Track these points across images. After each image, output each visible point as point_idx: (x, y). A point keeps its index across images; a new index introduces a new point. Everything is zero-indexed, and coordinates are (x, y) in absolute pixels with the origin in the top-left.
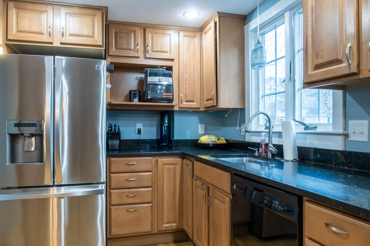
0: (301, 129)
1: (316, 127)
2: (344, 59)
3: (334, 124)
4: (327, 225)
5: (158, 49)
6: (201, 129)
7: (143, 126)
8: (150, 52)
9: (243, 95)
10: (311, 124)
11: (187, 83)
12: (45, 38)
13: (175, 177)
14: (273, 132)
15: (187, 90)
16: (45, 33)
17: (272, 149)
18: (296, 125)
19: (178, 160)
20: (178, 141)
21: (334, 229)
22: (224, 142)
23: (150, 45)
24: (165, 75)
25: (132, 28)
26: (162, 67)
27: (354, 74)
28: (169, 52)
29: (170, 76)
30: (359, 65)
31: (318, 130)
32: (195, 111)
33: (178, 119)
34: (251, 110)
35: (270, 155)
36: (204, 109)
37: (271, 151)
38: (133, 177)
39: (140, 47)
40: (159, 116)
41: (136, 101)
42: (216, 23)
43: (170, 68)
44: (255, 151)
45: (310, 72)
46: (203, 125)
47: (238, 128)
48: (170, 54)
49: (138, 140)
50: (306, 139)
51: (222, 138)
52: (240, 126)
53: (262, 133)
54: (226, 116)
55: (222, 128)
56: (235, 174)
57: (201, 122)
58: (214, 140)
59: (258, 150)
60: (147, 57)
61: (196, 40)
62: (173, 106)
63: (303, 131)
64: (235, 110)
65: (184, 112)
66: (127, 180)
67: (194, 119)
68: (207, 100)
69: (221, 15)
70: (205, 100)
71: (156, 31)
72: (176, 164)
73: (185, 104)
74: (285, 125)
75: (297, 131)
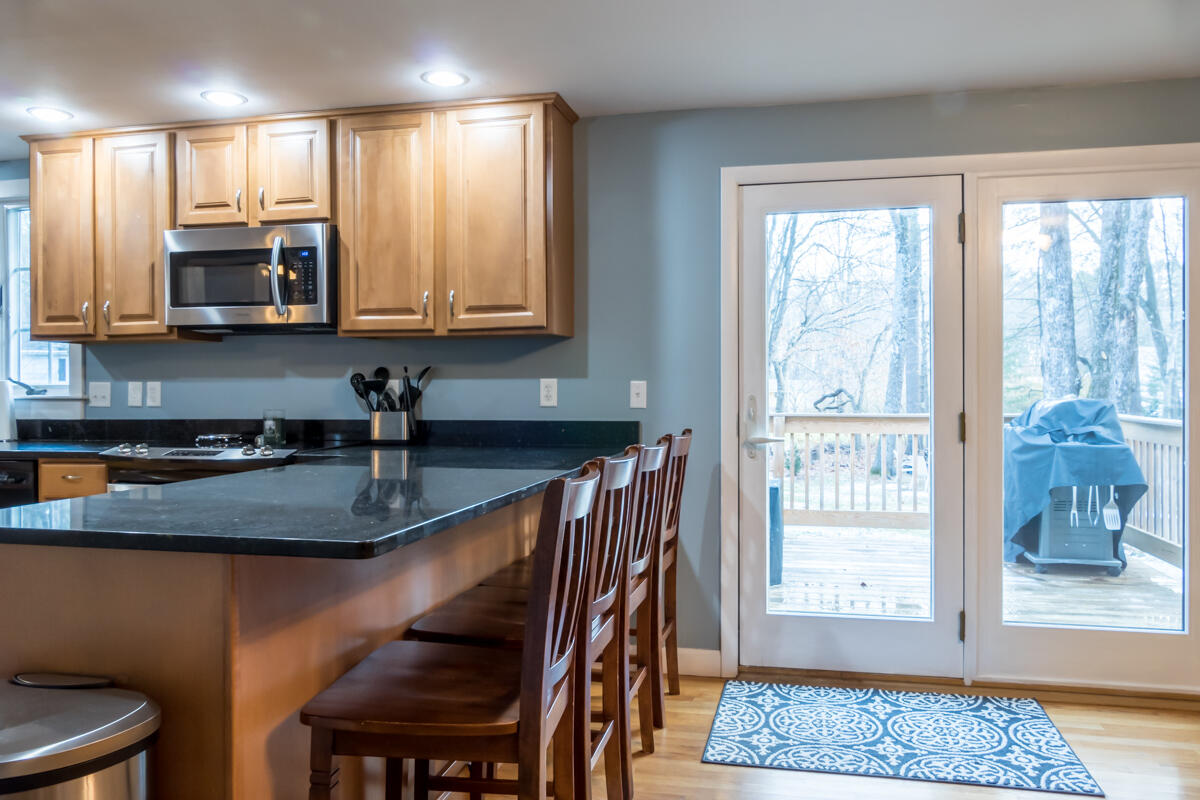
0: (23, 394)
1: (45, 391)
2: (81, 319)
3: (71, 387)
4: (64, 477)
10: (37, 387)
18: (14, 388)
21: (70, 477)
27: (90, 335)
30: (95, 326)
31: (49, 395)
45: (42, 324)
50: (29, 408)
63: (26, 396)
75: (16, 397)
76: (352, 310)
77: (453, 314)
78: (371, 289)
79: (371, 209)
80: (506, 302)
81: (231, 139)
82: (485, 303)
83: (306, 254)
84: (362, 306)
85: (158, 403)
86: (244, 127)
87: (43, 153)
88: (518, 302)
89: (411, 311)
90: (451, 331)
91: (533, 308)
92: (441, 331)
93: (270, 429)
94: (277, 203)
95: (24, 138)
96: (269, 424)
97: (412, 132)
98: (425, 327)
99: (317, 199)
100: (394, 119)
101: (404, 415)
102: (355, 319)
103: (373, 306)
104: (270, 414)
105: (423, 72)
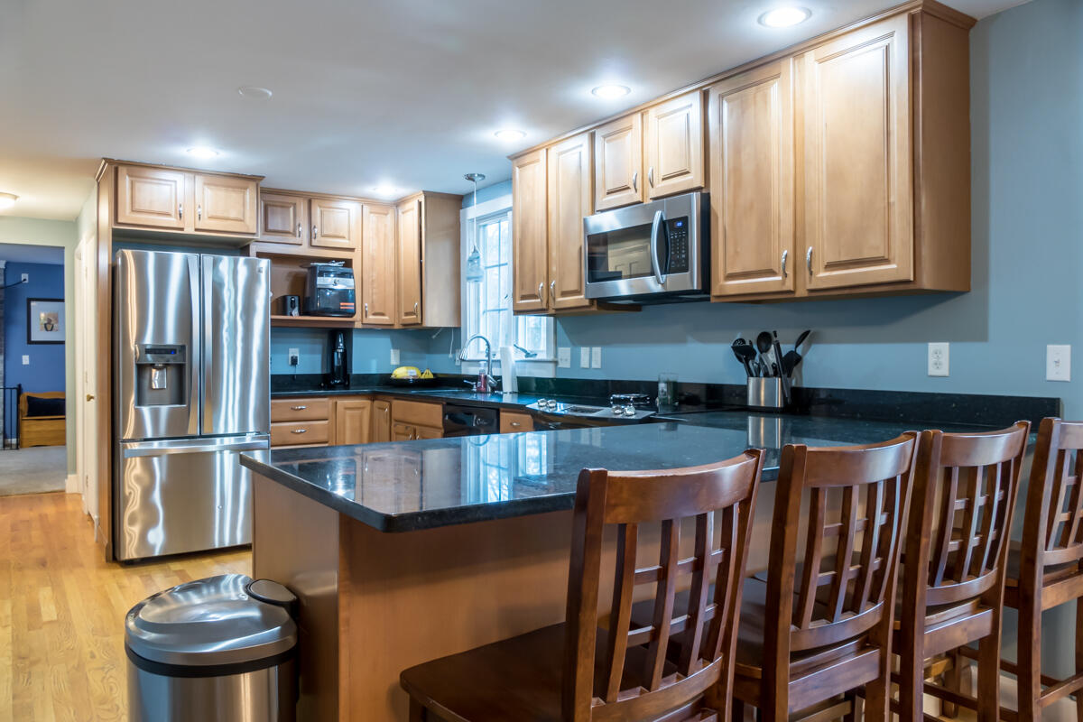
0: (522, 356)
1: (536, 355)
2: (539, 296)
3: (548, 351)
4: (511, 424)
5: (331, 233)
6: (394, 357)
7: (300, 352)
8: (319, 236)
9: (458, 309)
10: (531, 352)
11: (375, 286)
12: (172, 221)
13: (361, 427)
14: (493, 361)
15: (374, 297)
16: (173, 214)
17: (491, 381)
18: (515, 351)
19: (366, 402)
20: (359, 376)
21: (515, 424)
22: (431, 376)
23: (318, 225)
24: (343, 275)
25: (290, 200)
26: (337, 260)
27: (544, 309)
28: (347, 237)
29: (350, 275)
30: (548, 302)
31: (538, 358)
32: (385, 330)
33: (358, 342)
34: (469, 331)
35: (489, 389)
36: (401, 327)
37: (490, 384)
38: (302, 427)
39: (304, 229)
40: (326, 336)
41: (295, 314)
42: (420, 203)
43: (348, 263)
44: (472, 386)
45: (519, 302)
46: (398, 352)
47: (450, 356)
48: (349, 239)
49: (293, 376)
50: (525, 367)
51: (427, 371)
52: (454, 352)
53: (481, 362)
54: (434, 337)
55: (427, 355)
56: (448, 404)
57: (395, 347)
58: (415, 374)
59: (476, 384)
60: (313, 244)
61: (389, 220)
62: (353, 322)
63: (524, 358)
64: (447, 330)
65: (370, 330)
66: (292, 432)
67: (384, 341)
68: (407, 314)
69: (429, 195)
70: (403, 314)
71: (327, 204)
72: (363, 408)
73: (372, 319)
74: (504, 351)
75: (517, 359)
76: (721, 276)
77: (811, 273)
78: (736, 253)
79: (736, 170)
80: (867, 254)
81: (630, 128)
82: (843, 258)
83: (680, 224)
84: (730, 271)
85: (598, 366)
86: (639, 115)
87: (520, 167)
88: (880, 253)
89: (771, 273)
90: (811, 291)
91: (897, 259)
92: (801, 293)
93: (662, 391)
94: (663, 179)
95: (509, 157)
96: (662, 386)
97: (773, 84)
98: (785, 288)
99: (693, 171)
100: (756, 75)
101: (778, 381)
102: (724, 285)
103: (738, 270)
104: (665, 377)
105: (759, 15)
